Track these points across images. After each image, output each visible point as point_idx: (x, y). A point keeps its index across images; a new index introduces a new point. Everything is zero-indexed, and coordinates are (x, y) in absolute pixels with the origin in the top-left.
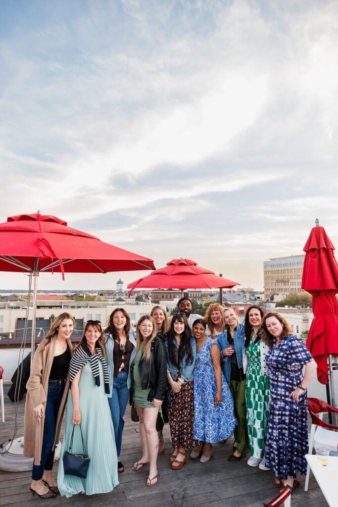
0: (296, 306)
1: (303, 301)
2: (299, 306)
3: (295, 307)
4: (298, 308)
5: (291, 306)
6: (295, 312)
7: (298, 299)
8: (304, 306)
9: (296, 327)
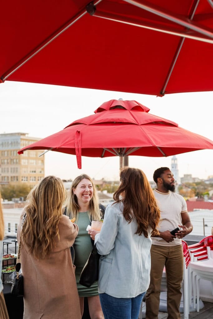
0: (13, 199)
1: (20, 192)
2: (16, 199)
3: (11, 200)
4: (15, 201)
5: (6, 199)
6: (11, 207)
7: (15, 190)
8: (23, 198)
9: (14, 225)
